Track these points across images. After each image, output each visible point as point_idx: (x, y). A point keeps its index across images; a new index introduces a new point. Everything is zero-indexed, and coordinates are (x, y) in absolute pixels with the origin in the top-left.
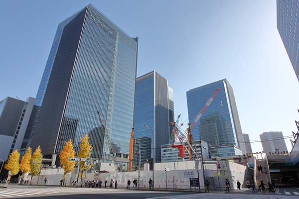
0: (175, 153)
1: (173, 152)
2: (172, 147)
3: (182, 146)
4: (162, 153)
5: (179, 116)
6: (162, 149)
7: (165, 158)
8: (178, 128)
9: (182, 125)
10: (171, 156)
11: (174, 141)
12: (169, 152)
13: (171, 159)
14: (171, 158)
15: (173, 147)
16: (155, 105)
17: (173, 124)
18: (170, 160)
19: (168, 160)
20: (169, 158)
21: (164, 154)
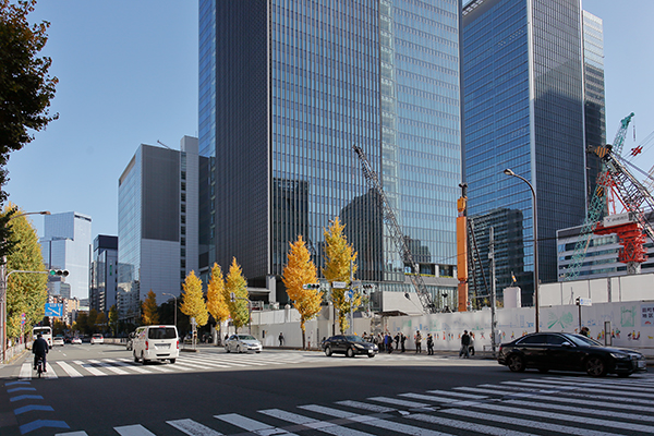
0: (607, 252)
1: (599, 249)
2: (596, 232)
3: (634, 225)
4: (561, 255)
5: (626, 122)
6: (561, 243)
7: (573, 270)
8: (621, 164)
9: (637, 151)
10: (591, 263)
11: (603, 214)
12: (586, 251)
13: (591, 272)
14: (593, 268)
15: (601, 231)
16: (532, 96)
17: (601, 152)
18: (587, 274)
19: (582, 273)
20: (586, 268)
21: (568, 258)
